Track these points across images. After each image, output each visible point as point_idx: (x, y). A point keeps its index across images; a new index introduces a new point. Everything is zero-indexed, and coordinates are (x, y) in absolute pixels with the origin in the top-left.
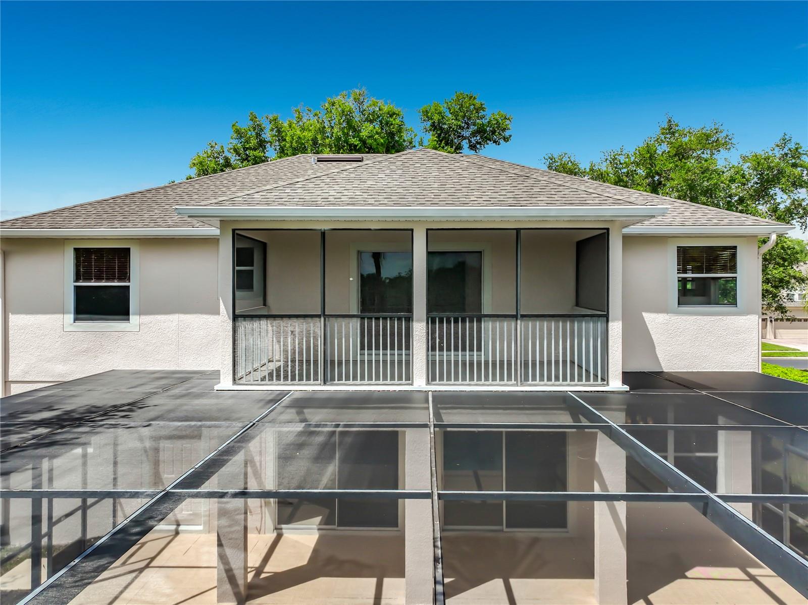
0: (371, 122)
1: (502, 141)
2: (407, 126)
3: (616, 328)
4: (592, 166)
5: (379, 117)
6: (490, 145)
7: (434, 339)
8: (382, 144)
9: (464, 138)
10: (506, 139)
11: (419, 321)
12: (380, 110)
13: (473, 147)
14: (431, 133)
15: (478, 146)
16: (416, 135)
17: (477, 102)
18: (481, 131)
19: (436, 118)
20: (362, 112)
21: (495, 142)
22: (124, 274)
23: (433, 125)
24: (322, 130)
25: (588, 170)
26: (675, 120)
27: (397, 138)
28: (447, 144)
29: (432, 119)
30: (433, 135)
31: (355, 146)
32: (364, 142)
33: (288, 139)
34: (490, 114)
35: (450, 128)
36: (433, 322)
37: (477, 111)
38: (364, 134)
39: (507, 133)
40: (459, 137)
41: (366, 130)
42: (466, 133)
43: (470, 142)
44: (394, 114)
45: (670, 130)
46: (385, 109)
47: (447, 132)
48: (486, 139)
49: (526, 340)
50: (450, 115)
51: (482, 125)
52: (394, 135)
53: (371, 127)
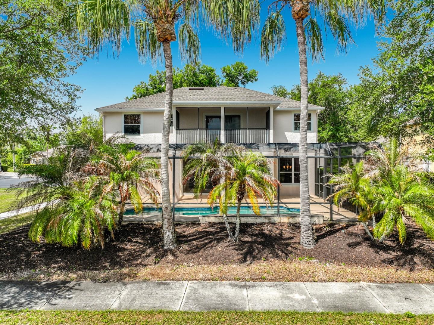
0: (203, 73)
1: (254, 81)
2: (217, 74)
3: (271, 131)
4: (292, 91)
5: (206, 72)
6: (250, 83)
7: (226, 135)
8: (207, 83)
9: (239, 80)
10: (256, 80)
11: (223, 130)
12: (206, 69)
13: (243, 83)
15: (245, 83)
16: (220, 79)
17: (245, 65)
18: (246, 77)
19: (228, 72)
20: (199, 70)
21: (251, 81)
22: (139, 122)
23: (227, 74)
24: (183, 77)
25: (290, 93)
26: (322, 72)
27: (213, 80)
28: (232, 82)
29: (226, 72)
30: (227, 78)
32: (200, 82)
34: (249, 70)
35: (234, 76)
37: (244, 69)
38: (200, 78)
39: (256, 78)
40: (237, 79)
41: (201, 77)
42: (240, 78)
43: (242, 81)
44: (212, 70)
45: (321, 76)
46: (208, 68)
47: (232, 77)
48: (248, 80)
49: (249, 135)
50: (234, 71)
51: (246, 75)
52: (211, 78)
53: (203, 76)
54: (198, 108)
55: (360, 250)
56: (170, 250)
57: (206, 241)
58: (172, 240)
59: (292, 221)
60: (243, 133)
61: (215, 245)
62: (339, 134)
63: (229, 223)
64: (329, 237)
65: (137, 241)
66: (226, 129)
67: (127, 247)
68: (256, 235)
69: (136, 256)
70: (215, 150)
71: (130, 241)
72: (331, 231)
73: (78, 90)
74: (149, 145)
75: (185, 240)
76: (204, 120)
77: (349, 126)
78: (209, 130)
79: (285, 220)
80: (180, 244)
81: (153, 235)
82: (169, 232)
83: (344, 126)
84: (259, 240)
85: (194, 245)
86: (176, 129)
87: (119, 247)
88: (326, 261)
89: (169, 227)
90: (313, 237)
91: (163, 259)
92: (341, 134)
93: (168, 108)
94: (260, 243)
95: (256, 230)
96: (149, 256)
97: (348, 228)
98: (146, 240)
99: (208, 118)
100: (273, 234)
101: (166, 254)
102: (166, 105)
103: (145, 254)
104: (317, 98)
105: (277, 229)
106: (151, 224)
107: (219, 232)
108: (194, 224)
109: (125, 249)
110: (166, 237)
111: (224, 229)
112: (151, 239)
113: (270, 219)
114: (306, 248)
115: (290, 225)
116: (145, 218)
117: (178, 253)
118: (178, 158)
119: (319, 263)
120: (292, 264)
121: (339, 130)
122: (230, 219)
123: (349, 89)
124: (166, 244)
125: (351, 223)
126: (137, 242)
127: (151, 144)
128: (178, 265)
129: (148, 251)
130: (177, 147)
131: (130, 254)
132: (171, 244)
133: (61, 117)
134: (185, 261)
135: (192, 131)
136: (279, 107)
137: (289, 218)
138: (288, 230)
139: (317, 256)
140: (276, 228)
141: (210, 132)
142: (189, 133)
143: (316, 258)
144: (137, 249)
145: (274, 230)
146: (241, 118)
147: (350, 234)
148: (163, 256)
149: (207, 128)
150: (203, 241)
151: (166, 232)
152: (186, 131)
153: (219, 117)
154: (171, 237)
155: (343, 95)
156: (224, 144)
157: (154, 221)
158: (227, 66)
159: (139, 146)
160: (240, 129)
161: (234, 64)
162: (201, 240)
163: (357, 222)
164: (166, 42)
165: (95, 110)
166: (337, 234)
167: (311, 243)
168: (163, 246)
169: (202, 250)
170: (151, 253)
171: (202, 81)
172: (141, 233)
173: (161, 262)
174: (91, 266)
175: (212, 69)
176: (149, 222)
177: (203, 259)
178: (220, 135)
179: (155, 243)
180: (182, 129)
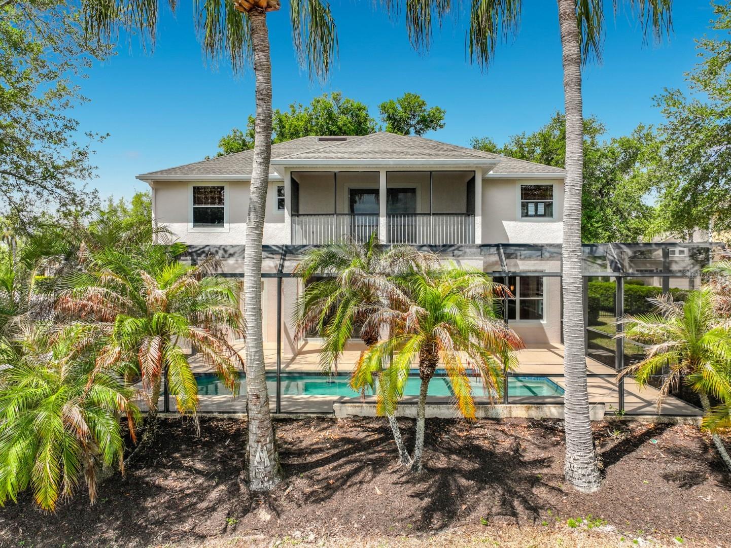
0: (345, 114)
1: (438, 128)
2: (371, 116)
3: (478, 219)
4: (506, 146)
5: (351, 111)
6: (430, 131)
7: (390, 226)
8: (353, 130)
9: (411, 126)
10: (441, 127)
11: (383, 216)
12: (352, 106)
13: (418, 132)
14: (388, 122)
15: (422, 132)
16: (376, 124)
17: (421, 99)
18: (423, 121)
19: (391, 111)
20: (339, 108)
21: (433, 128)
22: (221, 201)
23: (389, 116)
24: (310, 121)
25: (503, 150)
27: (363, 126)
28: (399, 130)
29: (388, 112)
30: (389, 124)
31: (334, 132)
32: (340, 129)
33: (287, 127)
34: (429, 108)
35: (401, 118)
36: (390, 217)
37: (420, 106)
38: (340, 123)
39: (442, 122)
40: (408, 125)
41: (342, 120)
42: (413, 122)
43: (416, 128)
44: (361, 108)
46: (355, 105)
47: (398, 122)
48: (427, 127)
49: (435, 226)
50: (401, 110)
51: (424, 117)
52: (361, 123)
53: (345, 118)
54: (335, 174)
55: (709, 498)
56: (263, 493)
57: (348, 468)
58: (269, 469)
59: (535, 414)
60: (423, 223)
61: (367, 479)
62: (592, 225)
63: (399, 419)
64: (625, 458)
65: (191, 467)
66: (389, 215)
67: (167, 483)
68: (459, 452)
69: (183, 510)
70: (369, 260)
71: (177, 466)
72: (627, 441)
73: (72, 128)
74: (227, 249)
75: (298, 465)
76: (346, 196)
77: (609, 211)
78: (356, 217)
79: (520, 412)
80: (288, 477)
81: (231, 450)
82: (262, 451)
83: (602, 209)
84: (467, 465)
85: (320, 477)
86: (292, 215)
87: (147, 483)
88: (635, 529)
89: (262, 440)
90: (596, 465)
91: (245, 520)
92: (597, 225)
93: (261, 163)
94: (469, 475)
95: (459, 436)
96: (213, 509)
97: (661, 434)
98: (214, 462)
99: (355, 194)
100: (499, 450)
101: (254, 505)
102: (255, 156)
103: (204, 505)
104: (553, 158)
105: (506, 434)
106: (230, 419)
107: (376, 443)
108: (323, 420)
109: (160, 489)
110: (255, 461)
111: (386, 433)
112: (224, 460)
113: (486, 410)
114: (581, 490)
115: (533, 424)
116: (220, 404)
117: (283, 502)
118: (288, 275)
119: (620, 537)
120: (553, 536)
121: (593, 218)
122: (400, 409)
123: (609, 144)
124: (256, 478)
125: (665, 420)
126: (190, 469)
127: (232, 246)
128: (281, 536)
129: (214, 495)
130: (288, 251)
131: (171, 505)
132: (266, 479)
133: (59, 191)
134: (298, 526)
135: (322, 218)
136: (491, 172)
137: (529, 408)
138: (530, 438)
139: (611, 515)
140: (502, 431)
141: (359, 220)
142: (317, 222)
143: (610, 520)
144: (188, 488)
145: (500, 437)
146: (418, 193)
147: (675, 452)
148: (246, 511)
149: (352, 212)
150: (341, 466)
151: (255, 452)
152: (311, 219)
153: (376, 192)
154: (267, 463)
155: (599, 154)
156: (386, 246)
157: (234, 412)
158: (388, 101)
159: (207, 249)
160: (416, 215)
161: (402, 96)
162: (336, 464)
163: (678, 418)
164: (256, 10)
165: (137, 178)
166: (643, 451)
167: (591, 478)
168: (247, 482)
169: (338, 495)
170: (220, 501)
171: (344, 128)
172: (205, 444)
173: (240, 529)
174: (73, 540)
175: (362, 106)
176: (226, 416)
177: (340, 518)
178: (377, 226)
179: (231, 474)
180: (304, 215)
